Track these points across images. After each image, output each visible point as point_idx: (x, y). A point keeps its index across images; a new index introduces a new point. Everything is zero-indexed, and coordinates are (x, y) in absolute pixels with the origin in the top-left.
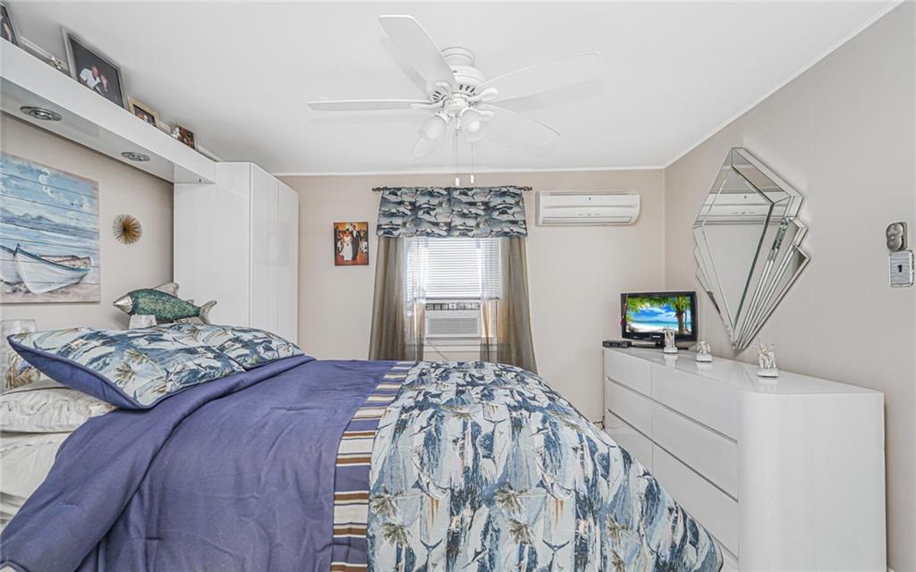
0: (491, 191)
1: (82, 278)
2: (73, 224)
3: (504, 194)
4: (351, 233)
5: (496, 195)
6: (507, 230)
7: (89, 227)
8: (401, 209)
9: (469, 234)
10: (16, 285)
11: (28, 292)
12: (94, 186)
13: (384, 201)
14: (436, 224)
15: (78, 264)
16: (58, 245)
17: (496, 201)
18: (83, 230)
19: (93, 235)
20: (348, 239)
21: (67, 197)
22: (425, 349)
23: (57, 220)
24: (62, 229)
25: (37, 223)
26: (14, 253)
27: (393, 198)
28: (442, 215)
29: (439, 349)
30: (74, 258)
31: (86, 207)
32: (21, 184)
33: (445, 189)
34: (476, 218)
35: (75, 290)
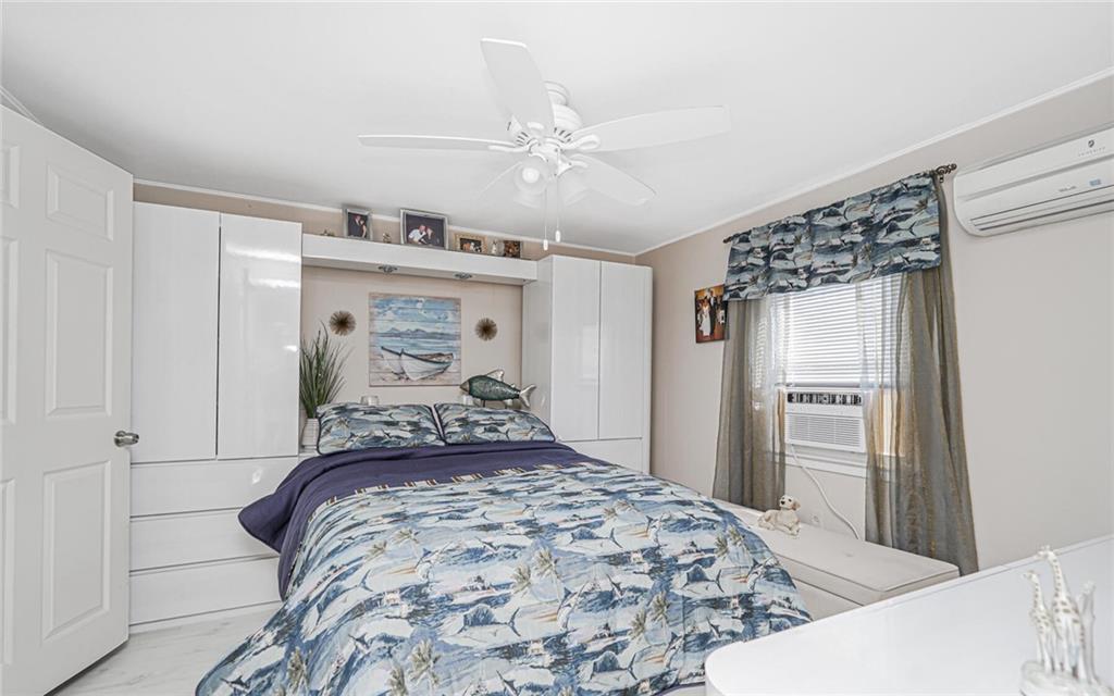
0: (874, 196)
1: (445, 369)
2: (439, 331)
3: (896, 194)
4: (709, 301)
5: (881, 201)
6: (898, 260)
7: (452, 332)
8: (751, 260)
9: (840, 278)
10: (401, 375)
11: (408, 379)
12: (457, 302)
13: (734, 253)
14: (794, 272)
15: (443, 359)
16: (428, 347)
17: (882, 212)
18: (448, 335)
19: (457, 337)
20: (706, 309)
21: (436, 314)
22: (788, 460)
23: (428, 330)
24: (433, 336)
25: (416, 334)
26: (400, 355)
27: (744, 247)
28: (801, 258)
29: (805, 463)
30: (440, 355)
31: (450, 319)
32: (405, 311)
33: (804, 216)
34: (852, 249)
35: (441, 376)
